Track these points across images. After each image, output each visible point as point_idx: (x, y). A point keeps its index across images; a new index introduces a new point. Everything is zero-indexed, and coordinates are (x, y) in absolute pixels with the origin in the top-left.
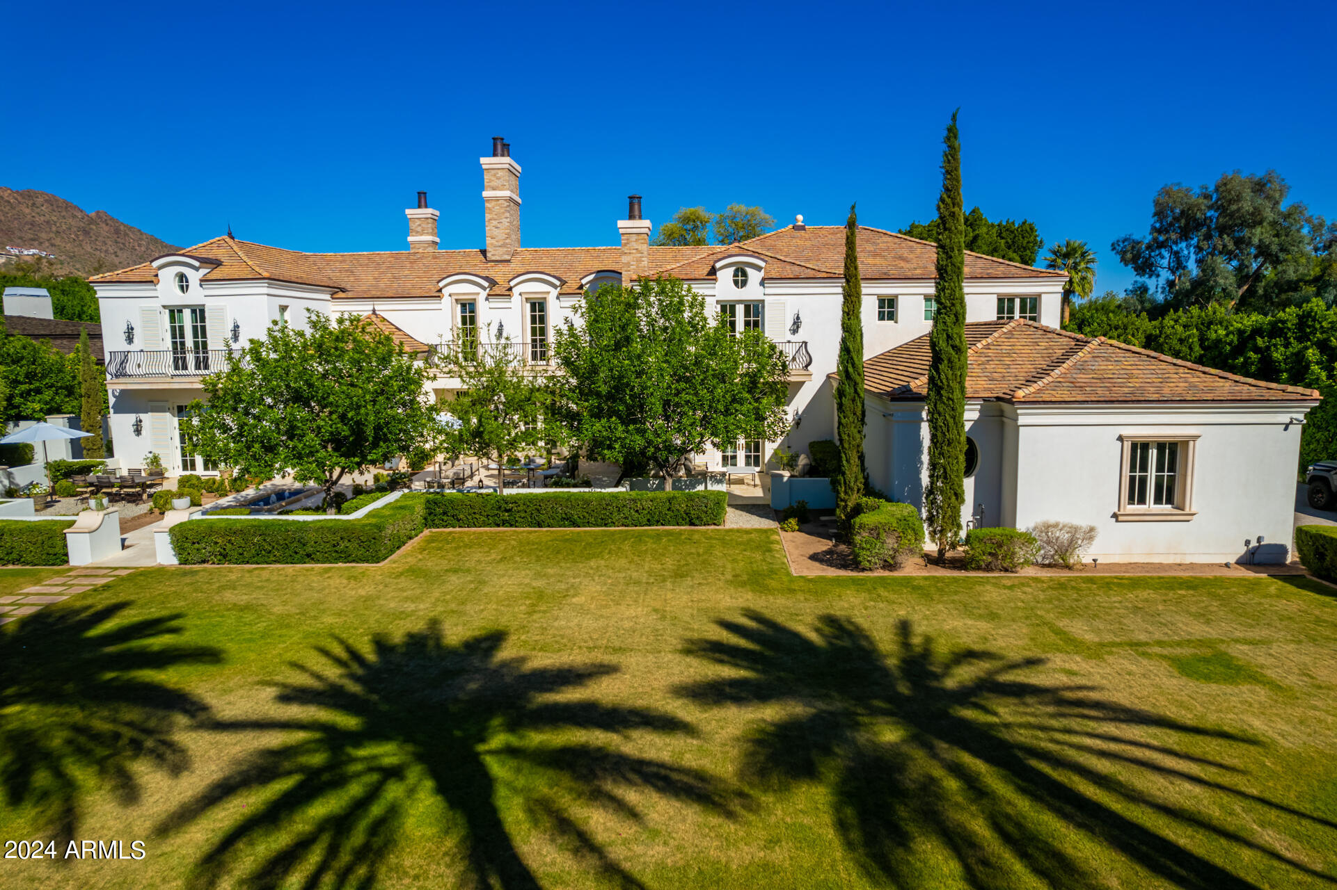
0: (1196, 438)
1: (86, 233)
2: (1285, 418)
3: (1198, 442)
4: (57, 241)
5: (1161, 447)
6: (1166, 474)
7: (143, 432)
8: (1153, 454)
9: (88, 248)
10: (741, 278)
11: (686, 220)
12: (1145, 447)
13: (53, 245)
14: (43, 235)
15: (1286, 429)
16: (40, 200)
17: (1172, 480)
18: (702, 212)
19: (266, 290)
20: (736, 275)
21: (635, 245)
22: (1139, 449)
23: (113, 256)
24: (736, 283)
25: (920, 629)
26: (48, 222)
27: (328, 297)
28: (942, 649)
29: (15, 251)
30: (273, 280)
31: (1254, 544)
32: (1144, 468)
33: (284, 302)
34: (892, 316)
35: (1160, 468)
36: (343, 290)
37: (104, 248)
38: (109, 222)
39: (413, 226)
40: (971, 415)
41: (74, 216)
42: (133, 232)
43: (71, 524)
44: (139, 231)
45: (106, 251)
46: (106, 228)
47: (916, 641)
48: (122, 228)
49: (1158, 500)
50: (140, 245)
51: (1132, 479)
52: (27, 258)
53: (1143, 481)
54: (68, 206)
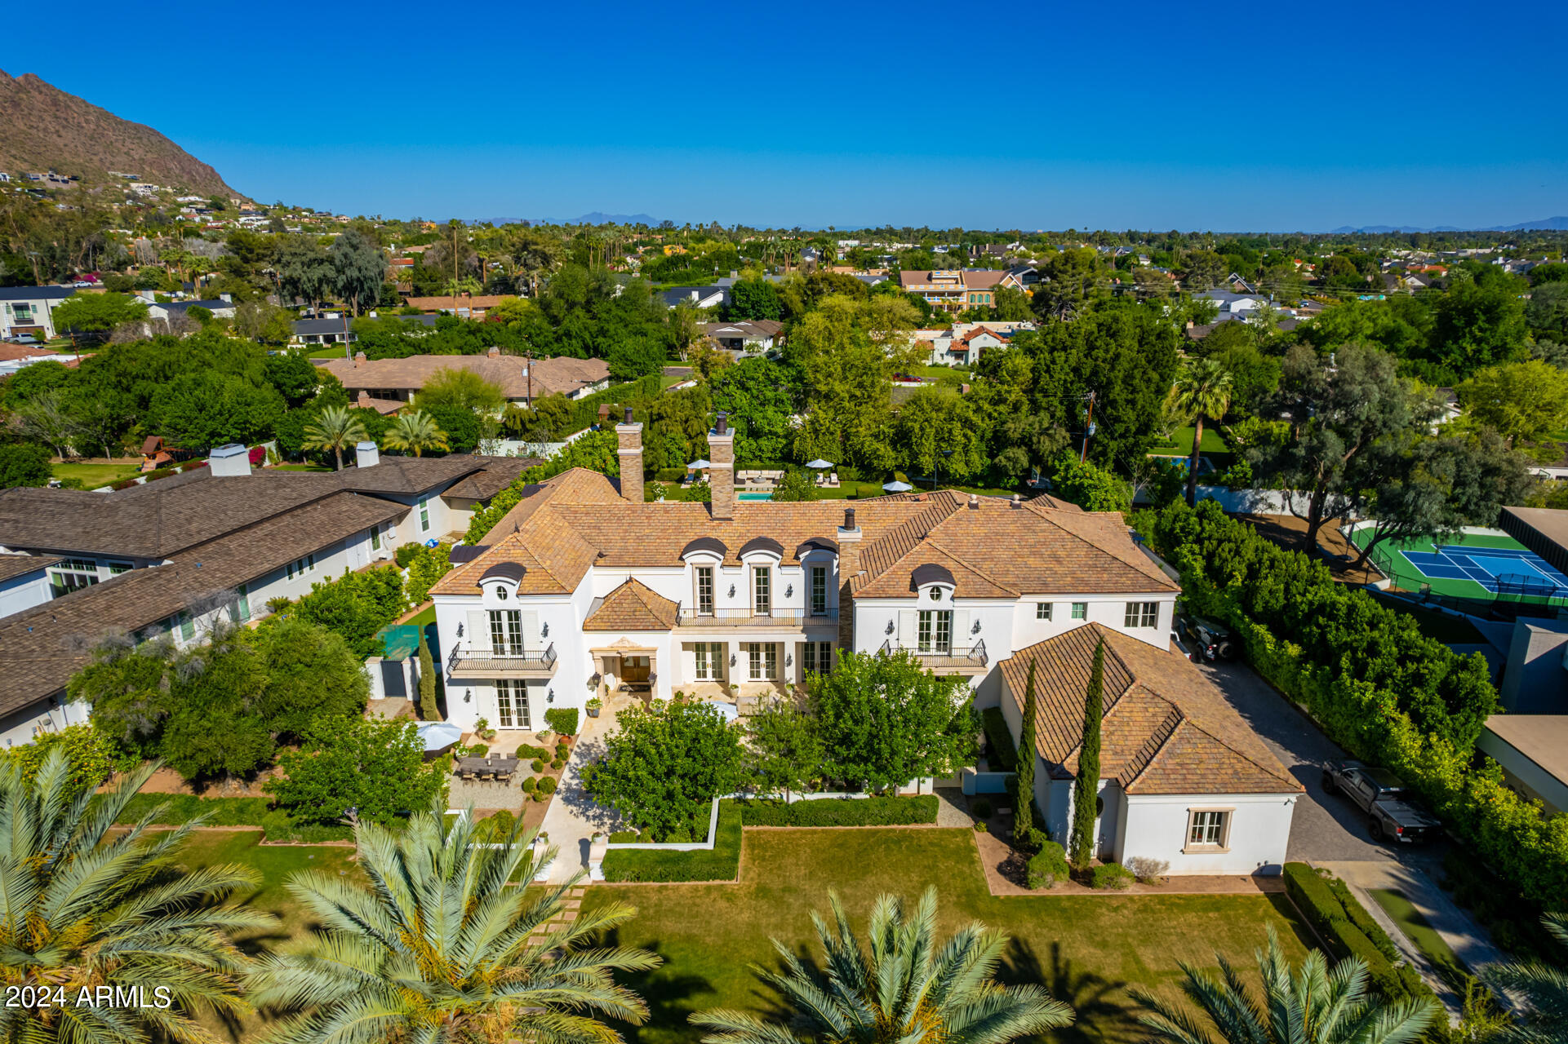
0: (1234, 809)
1: (16, 104)
2: (1285, 799)
5: (1213, 813)
6: (1215, 826)
7: (471, 699)
8: (1208, 817)
10: (936, 594)
12: (1203, 813)
15: (1285, 805)
17: (1218, 829)
20: (932, 591)
21: (850, 551)
22: (1200, 815)
23: (55, 136)
24: (932, 596)
25: (1065, 953)
28: (1075, 973)
31: (1262, 864)
32: (1202, 823)
34: (1047, 615)
35: (1212, 823)
36: (600, 555)
37: (41, 125)
38: (44, 89)
40: (1101, 785)
42: (76, 104)
44: (84, 102)
46: (40, 98)
47: (1061, 964)
48: (61, 97)
49: (1209, 839)
50: (87, 121)
51: (1194, 829)
53: (1201, 830)
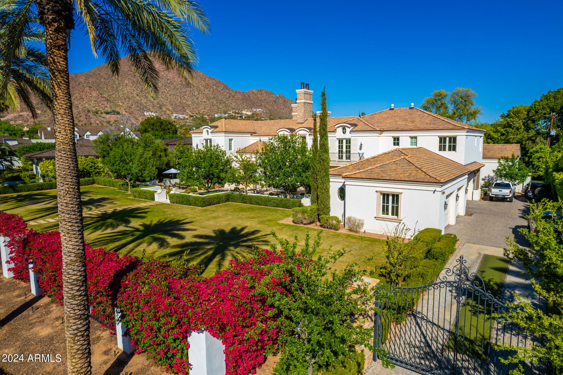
0: (401, 193)
2: (433, 189)
3: (402, 195)
4: (267, 106)
5: (393, 196)
6: (395, 205)
8: (391, 198)
9: (275, 108)
11: (436, 95)
12: (388, 195)
13: (265, 107)
14: (263, 104)
15: (434, 193)
16: (264, 92)
18: (444, 91)
19: (224, 135)
20: (343, 129)
22: (385, 196)
24: (343, 132)
26: (265, 99)
27: (250, 135)
29: (255, 110)
30: (226, 132)
32: (388, 203)
33: (231, 138)
34: (398, 144)
35: (393, 203)
36: (255, 133)
38: (283, 98)
39: (293, 110)
41: (272, 97)
43: (156, 192)
45: (281, 108)
48: (286, 100)
49: (393, 214)
51: (384, 206)
52: (258, 112)
53: (388, 207)
54: (271, 93)
